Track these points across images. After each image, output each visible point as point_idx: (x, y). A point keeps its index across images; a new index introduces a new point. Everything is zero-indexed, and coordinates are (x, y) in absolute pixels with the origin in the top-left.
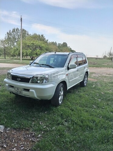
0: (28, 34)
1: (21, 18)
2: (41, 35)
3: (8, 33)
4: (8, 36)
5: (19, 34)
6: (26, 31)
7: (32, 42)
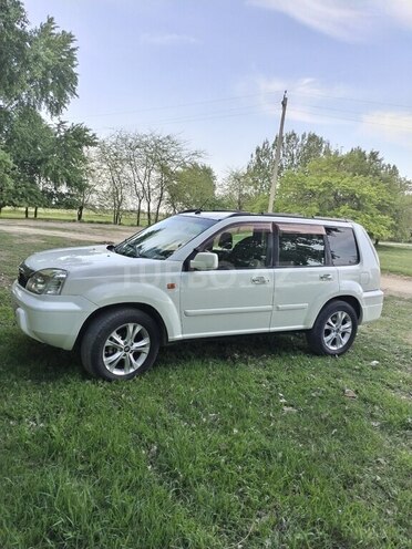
0: (327, 152)
1: (285, 99)
2: (368, 153)
3: (258, 150)
4: (258, 160)
5: (295, 151)
6: (320, 142)
7: (324, 179)
